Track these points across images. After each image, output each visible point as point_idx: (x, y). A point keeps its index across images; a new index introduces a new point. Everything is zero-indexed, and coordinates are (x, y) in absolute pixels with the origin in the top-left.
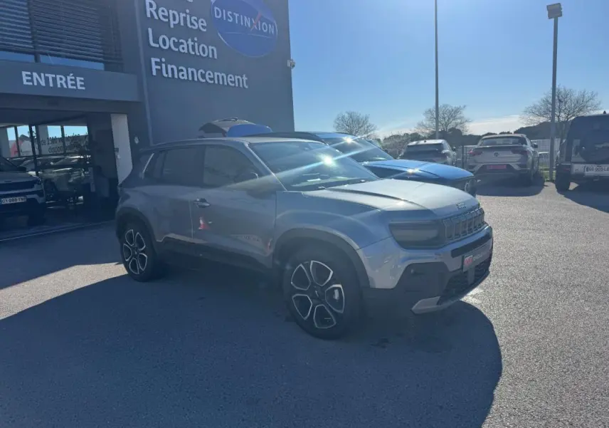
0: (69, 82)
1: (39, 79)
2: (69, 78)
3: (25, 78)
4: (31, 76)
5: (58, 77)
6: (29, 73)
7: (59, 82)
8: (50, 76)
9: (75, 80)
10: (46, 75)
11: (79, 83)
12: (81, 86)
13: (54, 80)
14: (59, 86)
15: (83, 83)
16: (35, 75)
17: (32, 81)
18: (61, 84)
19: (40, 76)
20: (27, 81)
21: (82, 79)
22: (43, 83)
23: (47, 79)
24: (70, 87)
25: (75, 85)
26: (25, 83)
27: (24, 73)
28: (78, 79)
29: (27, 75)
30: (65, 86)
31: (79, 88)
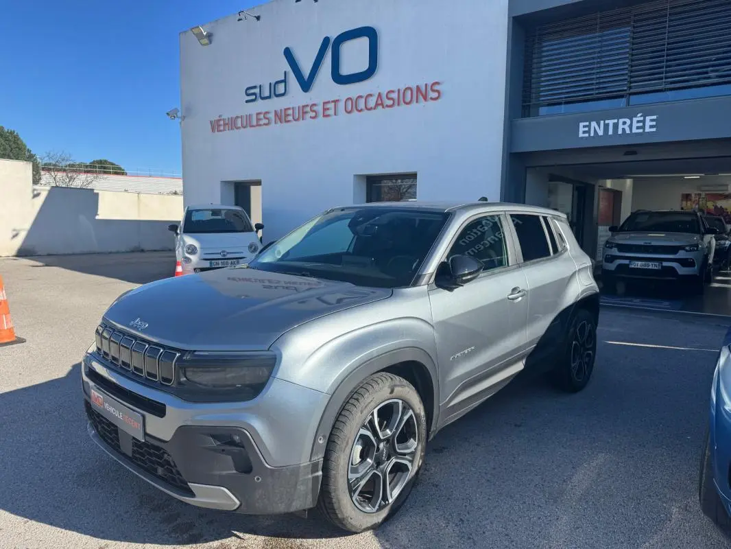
0: (635, 125)
1: (597, 128)
2: (635, 120)
3: (581, 129)
4: (589, 126)
5: (621, 121)
6: (587, 123)
7: (621, 126)
8: (611, 122)
9: (644, 122)
10: (607, 122)
11: (648, 123)
12: (651, 127)
13: (616, 126)
14: (620, 132)
15: (654, 123)
16: (594, 124)
17: (589, 132)
18: (624, 129)
19: (599, 126)
20: (584, 132)
21: (655, 117)
22: (601, 133)
23: (606, 126)
24: (634, 130)
25: (643, 127)
26: (581, 135)
27: (581, 125)
28: (648, 118)
29: (584, 127)
30: (628, 131)
31: (647, 129)
